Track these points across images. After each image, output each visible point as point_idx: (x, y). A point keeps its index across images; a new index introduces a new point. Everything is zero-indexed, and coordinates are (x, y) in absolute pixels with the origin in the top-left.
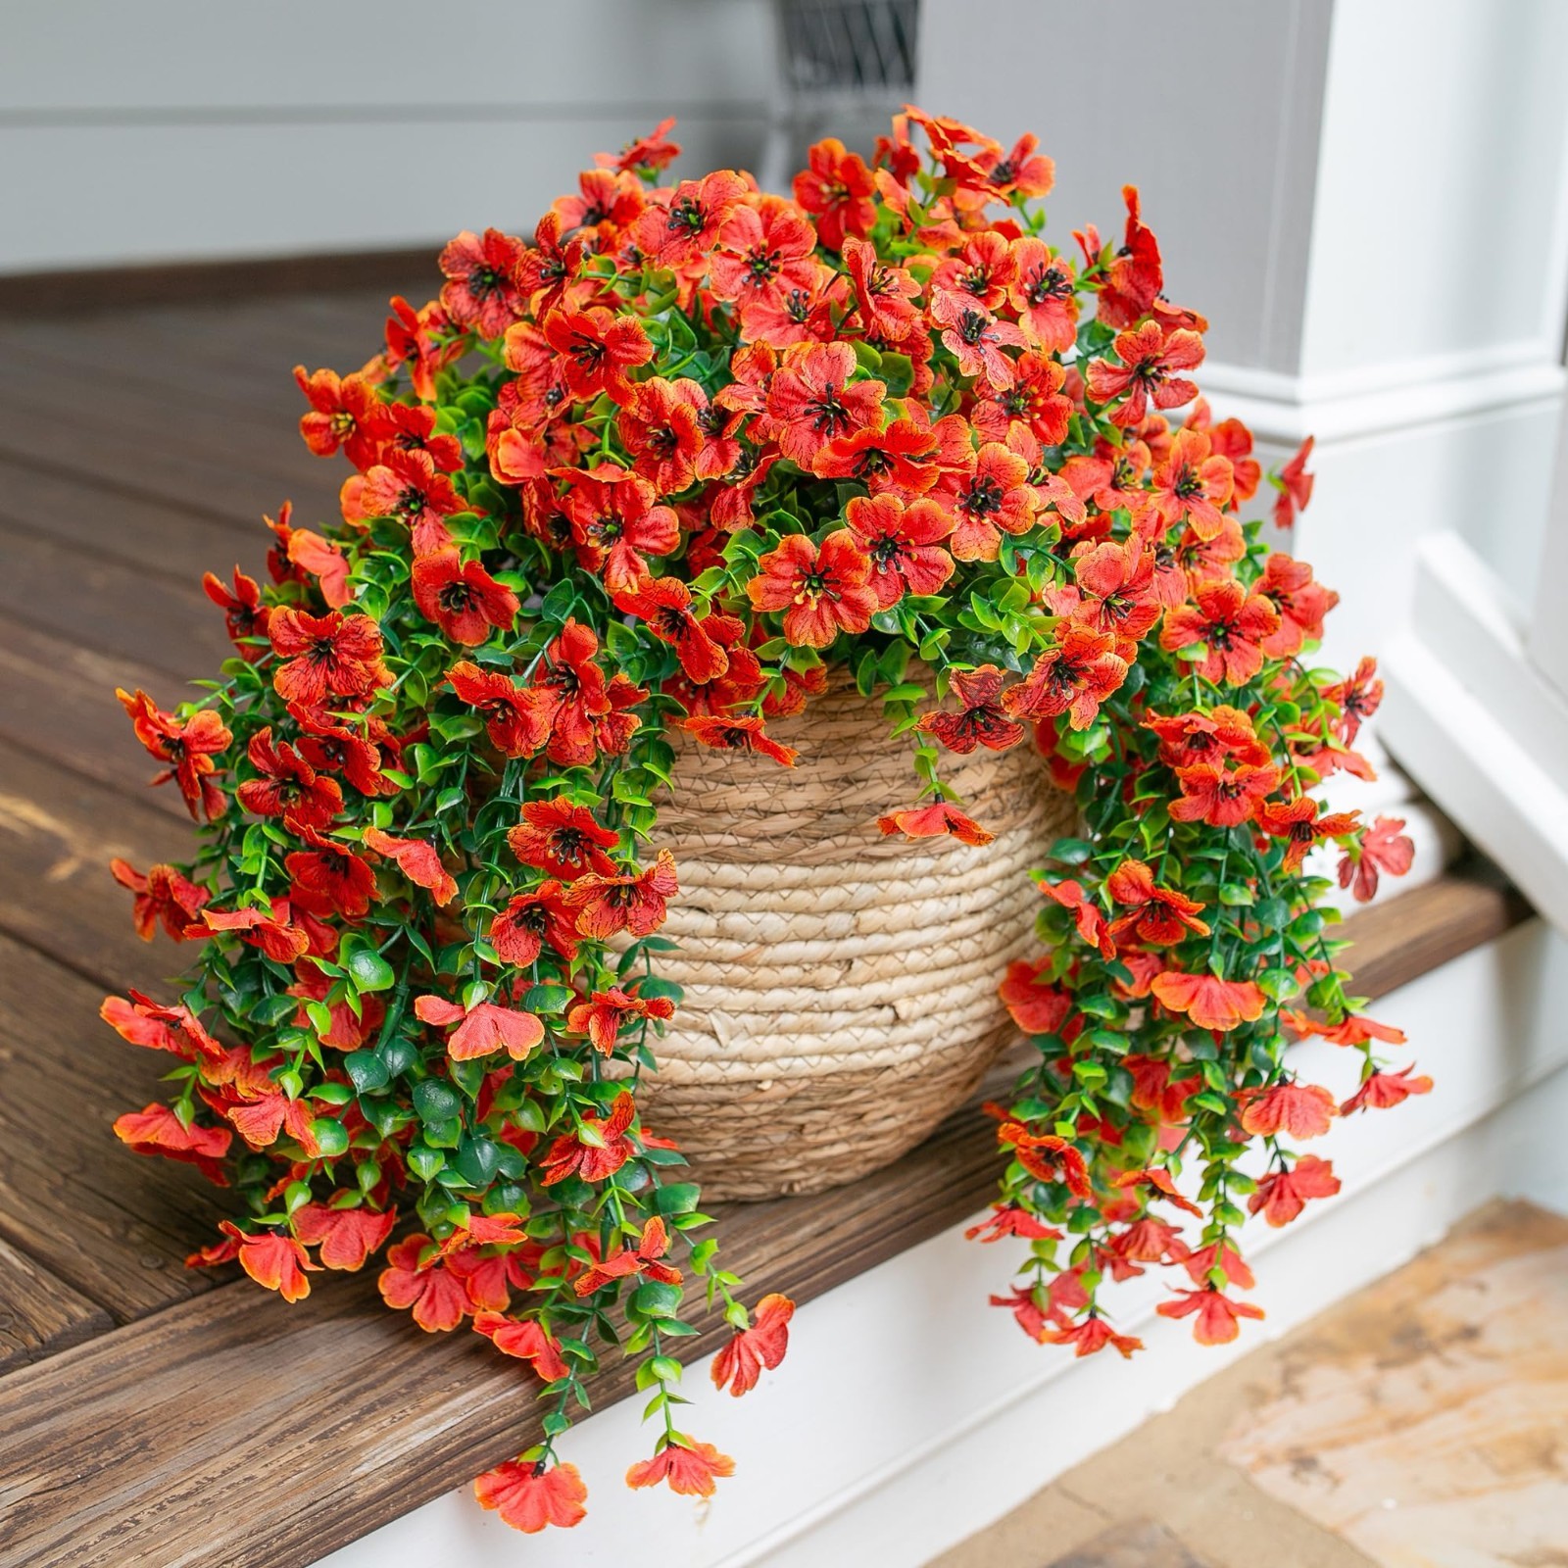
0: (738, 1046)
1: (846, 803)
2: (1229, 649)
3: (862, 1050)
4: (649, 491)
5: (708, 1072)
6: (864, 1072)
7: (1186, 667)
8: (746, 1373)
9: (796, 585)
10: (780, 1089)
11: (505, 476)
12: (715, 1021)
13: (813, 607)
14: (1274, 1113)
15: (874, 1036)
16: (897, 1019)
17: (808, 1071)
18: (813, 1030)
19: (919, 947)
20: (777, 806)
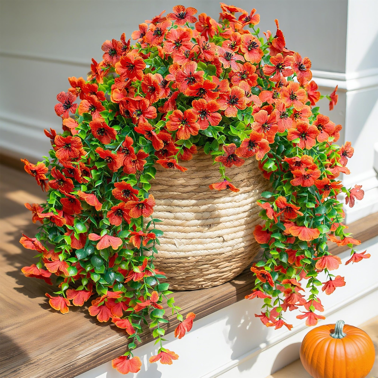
0: (182, 247)
1: (206, 183)
2: (306, 140)
3: (215, 248)
4: (147, 102)
5: (174, 254)
6: (217, 254)
7: (295, 145)
8: (182, 332)
9: (178, 123)
10: (194, 259)
11: (115, 101)
12: (175, 241)
13: (183, 129)
14: (324, 263)
15: (218, 245)
16: (224, 241)
17: (201, 254)
18: (201, 243)
19: (229, 221)
20: (187, 184)
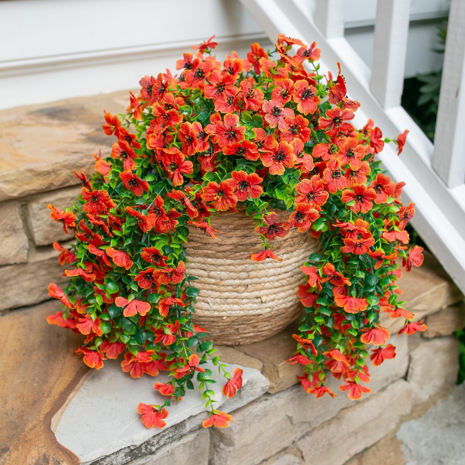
0: (216, 307)
1: (243, 243)
2: (362, 202)
3: (252, 310)
4: (183, 157)
5: (207, 313)
6: (254, 315)
7: (349, 207)
9: (214, 194)
10: (228, 319)
12: (208, 300)
13: (220, 200)
14: (369, 336)
15: (255, 306)
16: (262, 302)
17: (236, 315)
18: (237, 304)
19: (269, 282)
20: (223, 243)
